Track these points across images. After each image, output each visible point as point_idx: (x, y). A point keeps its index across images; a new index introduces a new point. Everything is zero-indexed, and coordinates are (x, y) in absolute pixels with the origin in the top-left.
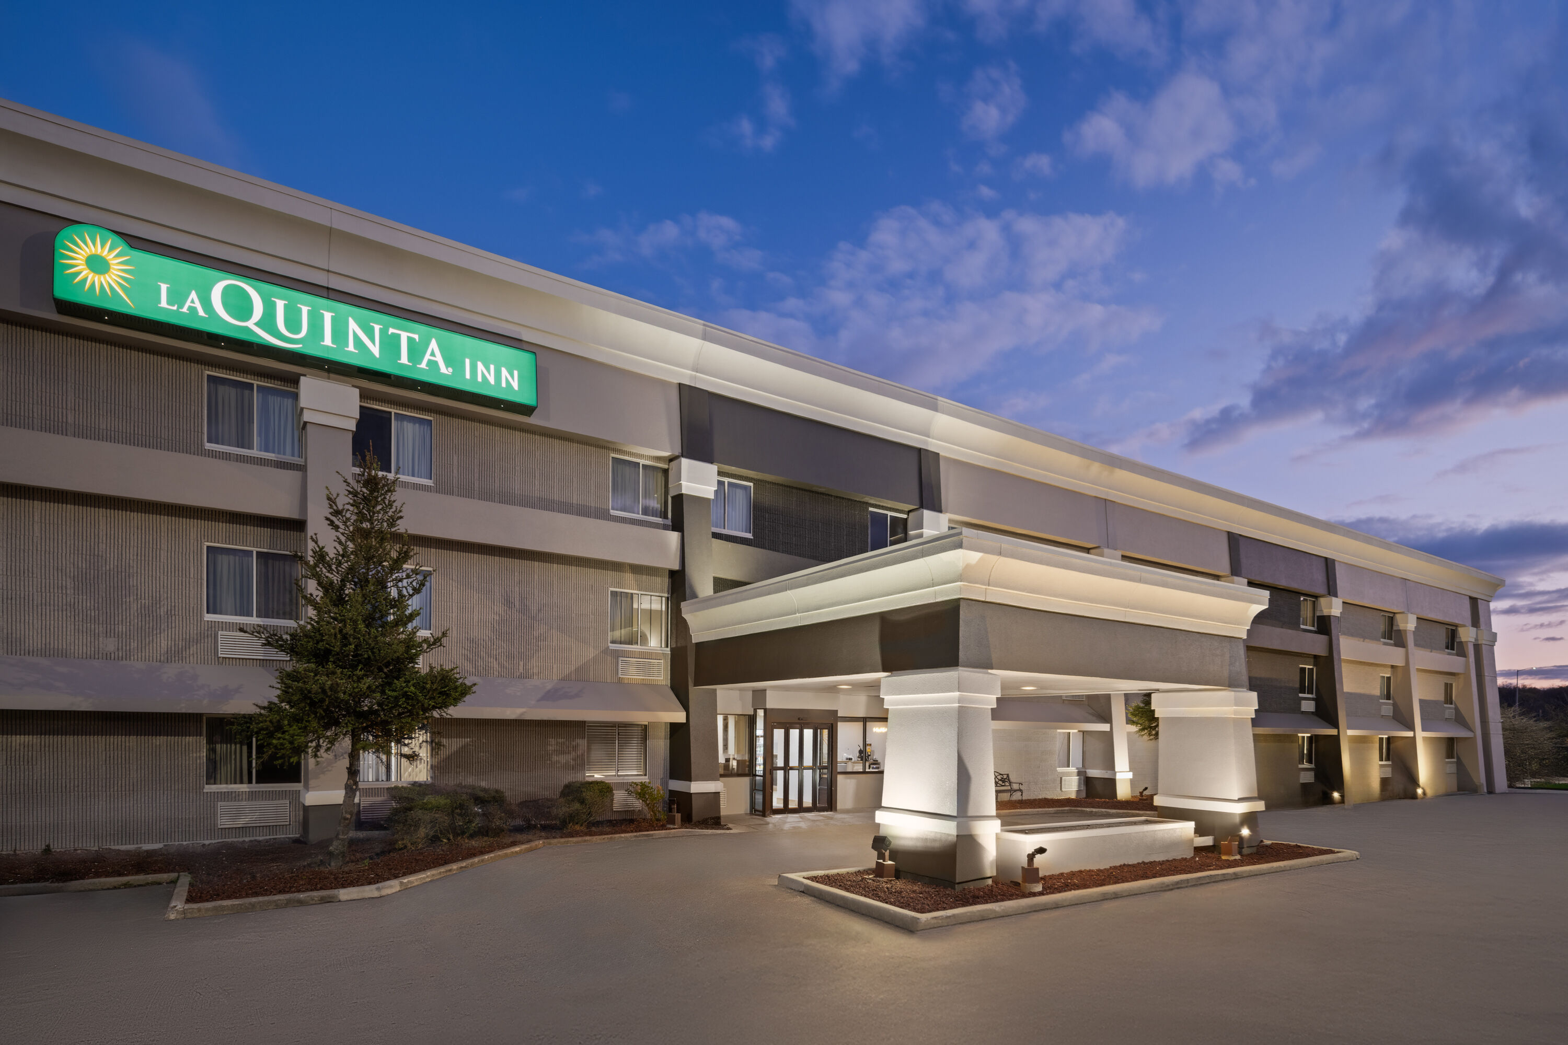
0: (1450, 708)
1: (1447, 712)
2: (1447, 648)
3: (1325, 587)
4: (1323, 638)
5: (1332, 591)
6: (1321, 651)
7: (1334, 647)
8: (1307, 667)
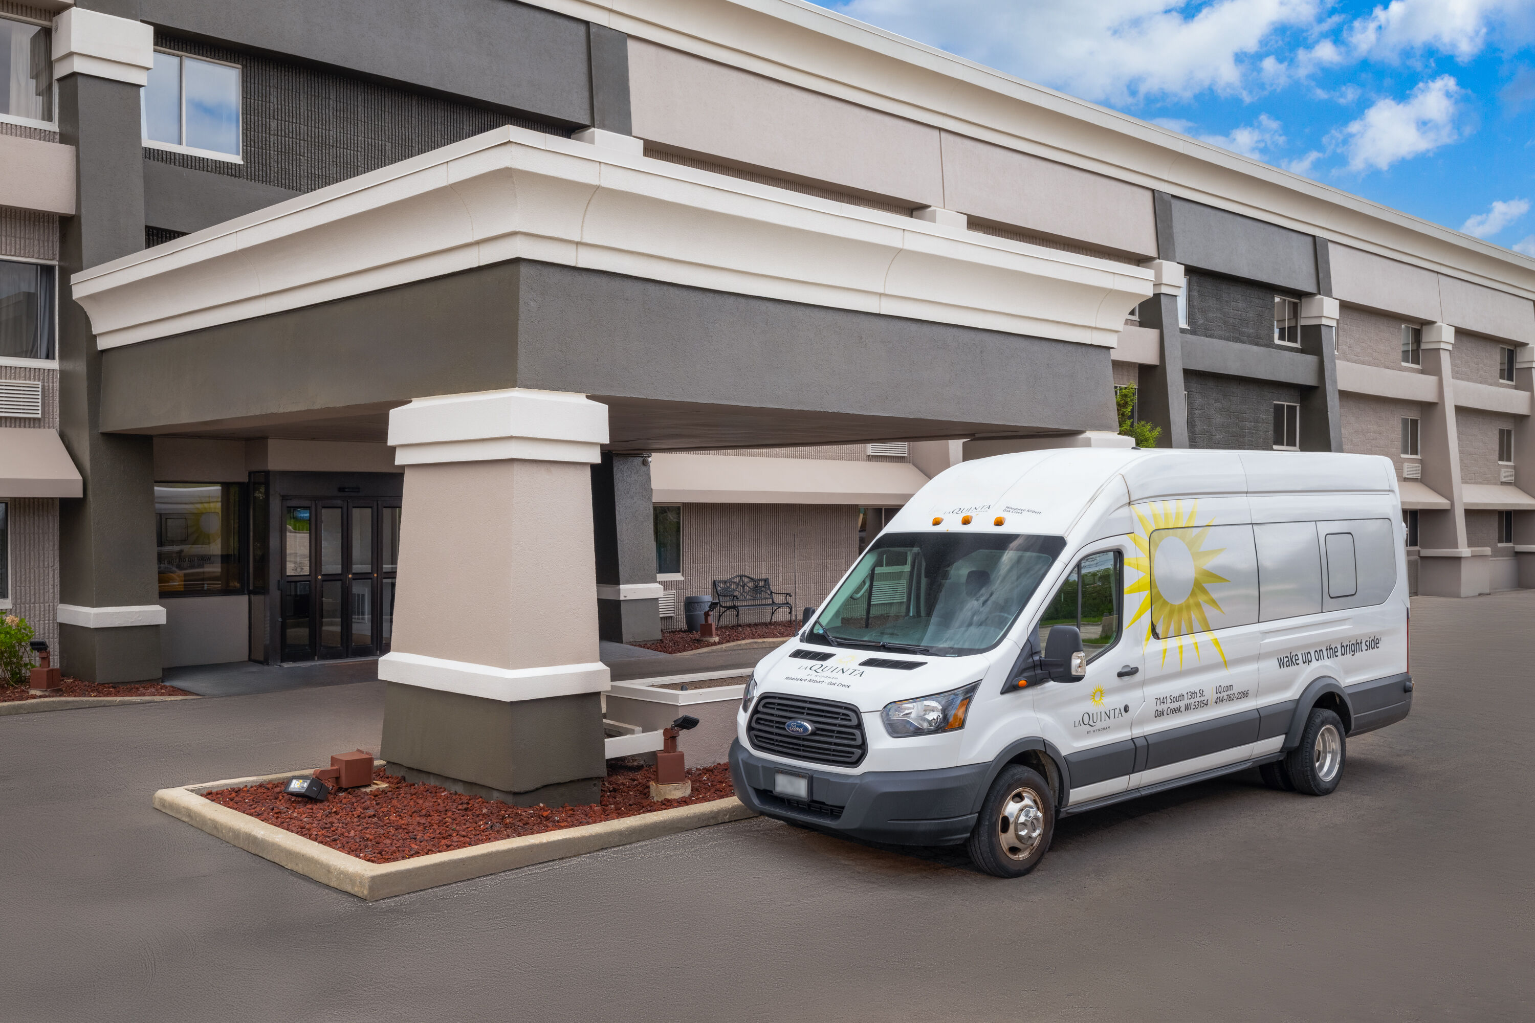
0: (1507, 466)
1: (1503, 471)
2: (1502, 377)
3: (1313, 281)
4: (1311, 359)
5: (1323, 285)
6: (1306, 378)
7: (1327, 374)
8: (1286, 404)
